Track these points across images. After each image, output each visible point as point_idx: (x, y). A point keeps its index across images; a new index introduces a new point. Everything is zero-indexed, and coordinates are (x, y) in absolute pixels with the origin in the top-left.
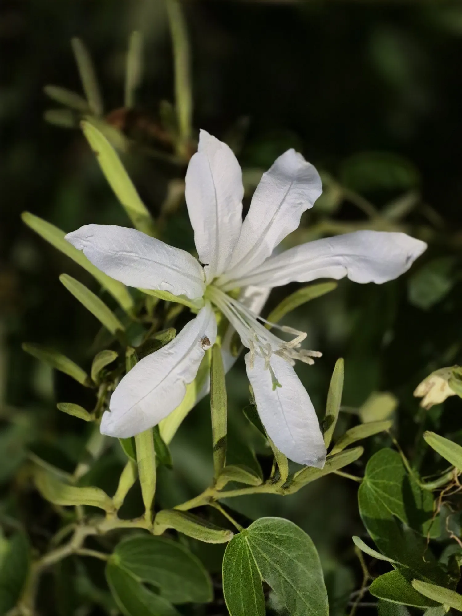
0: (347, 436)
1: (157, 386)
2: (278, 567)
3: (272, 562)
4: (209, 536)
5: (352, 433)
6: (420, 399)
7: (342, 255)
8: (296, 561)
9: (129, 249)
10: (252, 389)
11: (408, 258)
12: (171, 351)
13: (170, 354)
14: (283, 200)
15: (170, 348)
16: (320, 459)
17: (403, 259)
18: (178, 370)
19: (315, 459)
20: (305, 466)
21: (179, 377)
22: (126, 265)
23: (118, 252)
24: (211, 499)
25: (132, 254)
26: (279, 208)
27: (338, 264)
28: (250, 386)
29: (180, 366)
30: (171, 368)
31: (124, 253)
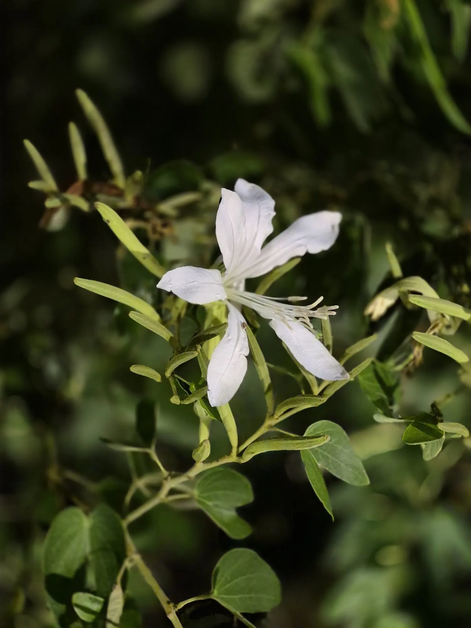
0: (347, 354)
1: (229, 364)
2: (326, 453)
3: (322, 452)
4: (312, 443)
5: (351, 351)
6: (371, 315)
7: (299, 239)
8: (335, 445)
9: (192, 281)
10: (285, 344)
11: (333, 227)
12: (229, 338)
13: (229, 340)
14: (259, 216)
15: (228, 336)
16: (343, 374)
17: (329, 229)
18: (238, 349)
19: (339, 375)
20: (337, 381)
21: (240, 353)
22: (196, 292)
23: (187, 284)
24: (271, 427)
25: (194, 283)
26: (259, 221)
27: (300, 246)
28: (283, 344)
29: (237, 347)
30: (233, 348)
31: (190, 284)
